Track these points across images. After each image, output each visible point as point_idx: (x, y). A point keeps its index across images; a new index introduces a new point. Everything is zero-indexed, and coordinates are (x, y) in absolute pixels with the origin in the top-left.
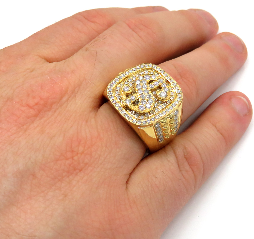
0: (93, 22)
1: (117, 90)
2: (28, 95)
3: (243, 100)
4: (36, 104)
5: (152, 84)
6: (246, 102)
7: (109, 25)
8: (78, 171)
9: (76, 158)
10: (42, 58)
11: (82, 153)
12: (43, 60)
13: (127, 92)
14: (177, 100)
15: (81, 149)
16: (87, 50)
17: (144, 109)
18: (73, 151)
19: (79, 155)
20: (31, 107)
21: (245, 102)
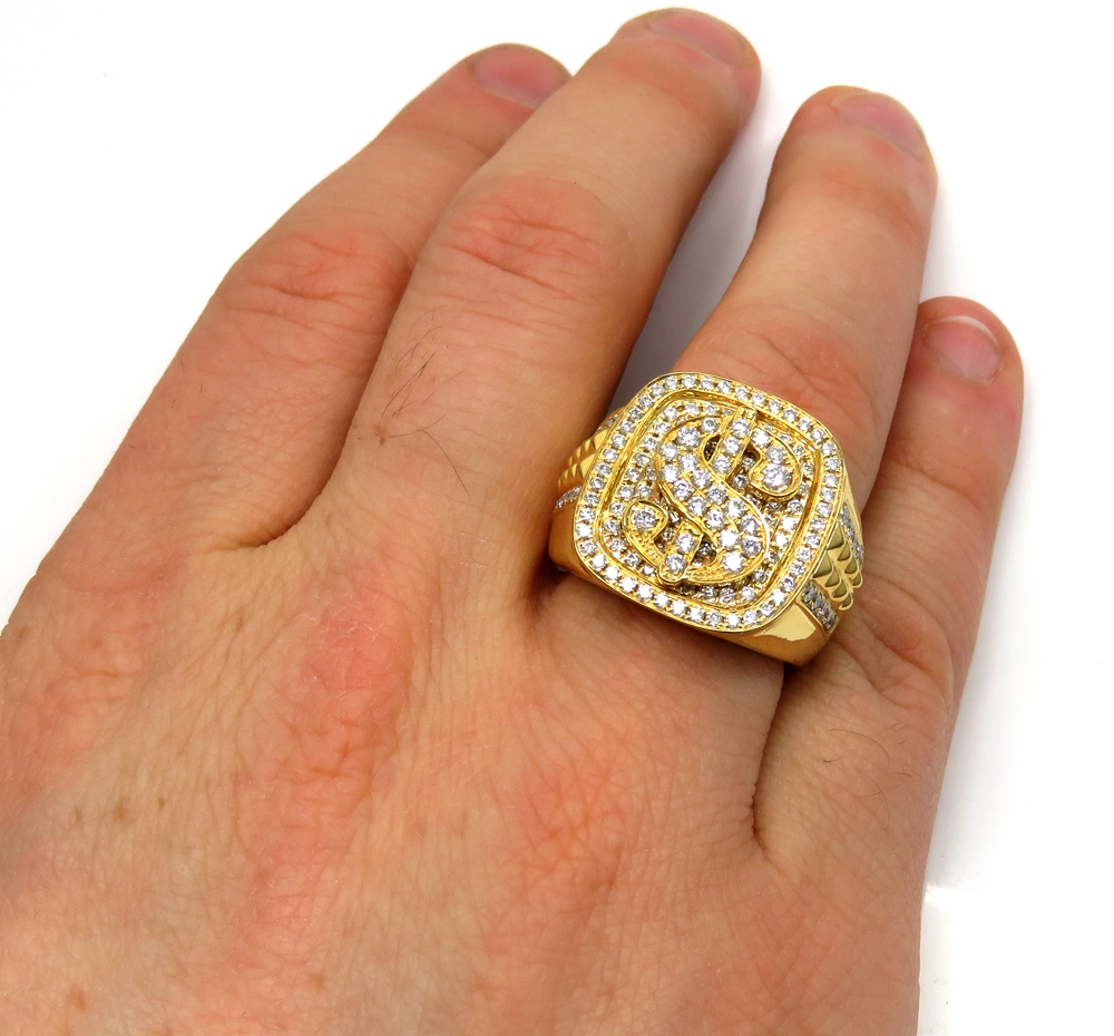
0: (325, 297)
1: (612, 536)
2: (294, 731)
3: (968, 326)
4: (345, 752)
5: (719, 455)
6: (982, 327)
7: (398, 284)
8: (603, 889)
9: (576, 851)
10: (235, 549)
11: (587, 820)
12: (244, 554)
13: (656, 531)
14: (829, 471)
15: (574, 809)
16: (382, 435)
17: (746, 564)
18: (553, 834)
19: (582, 835)
20: (335, 774)
21: (978, 332)
